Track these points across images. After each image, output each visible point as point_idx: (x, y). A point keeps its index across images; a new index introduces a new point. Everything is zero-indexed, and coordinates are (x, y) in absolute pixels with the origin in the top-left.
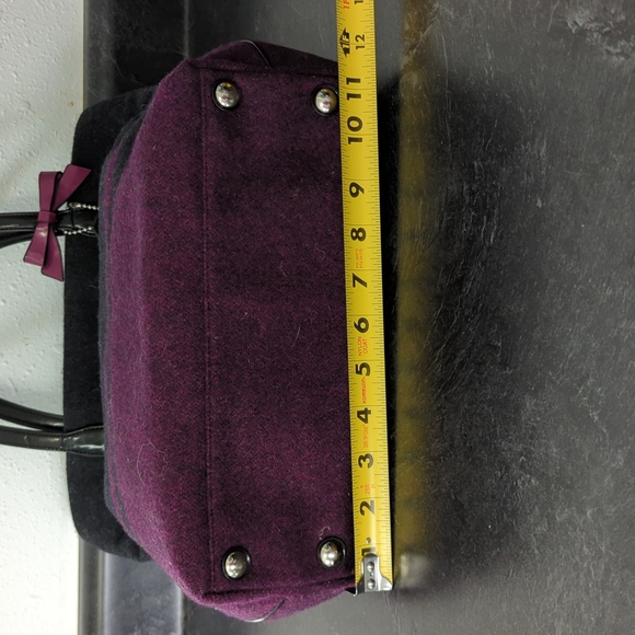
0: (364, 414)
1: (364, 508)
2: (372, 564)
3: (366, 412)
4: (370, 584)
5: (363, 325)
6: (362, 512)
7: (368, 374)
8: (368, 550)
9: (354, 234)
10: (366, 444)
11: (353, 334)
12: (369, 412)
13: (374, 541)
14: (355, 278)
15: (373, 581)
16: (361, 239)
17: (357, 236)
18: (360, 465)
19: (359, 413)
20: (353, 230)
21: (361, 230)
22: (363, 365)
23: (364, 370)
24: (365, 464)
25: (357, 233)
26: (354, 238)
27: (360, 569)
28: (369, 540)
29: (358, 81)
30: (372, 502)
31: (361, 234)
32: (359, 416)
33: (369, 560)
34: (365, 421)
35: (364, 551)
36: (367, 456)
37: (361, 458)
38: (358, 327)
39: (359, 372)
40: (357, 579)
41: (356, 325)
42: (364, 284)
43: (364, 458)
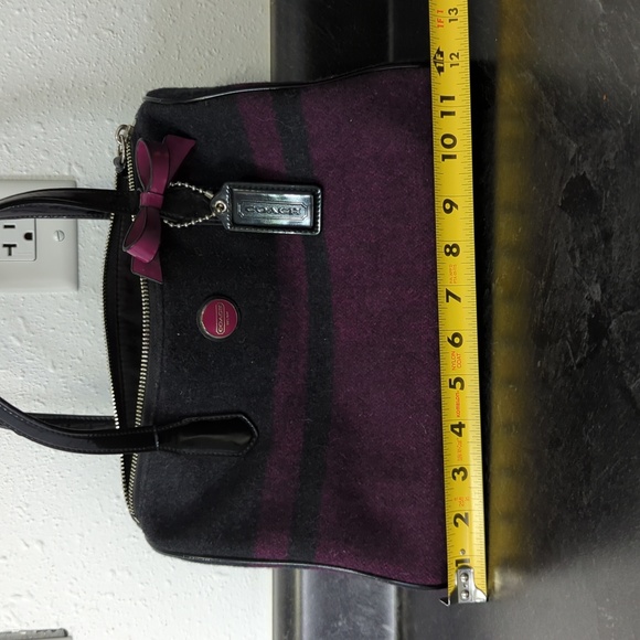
0: (459, 428)
1: (458, 520)
2: (466, 575)
3: (461, 426)
4: (464, 595)
5: (457, 340)
6: (456, 524)
7: (462, 388)
8: (462, 561)
9: (448, 250)
10: (460, 457)
11: (446, 349)
12: (464, 426)
13: (467, 553)
14: (449, 293)
15: (467, 592)
16: (455, 255)
17: (451, 252)
18: (454, 478)
19: (453, 427)
20: (447, 246)
21: (455, 246)
22: (458, 380)
23: (458, 384)
24: (459, 477)
25: (451, 248)
26: (448, 254)
27: (453, 581)
28: (463, 551)
29: (452, 98)
30: (466, 514)
31: (454, 250)
32: (452, 430)
33: (463, 571)
34: (460, 434)
35: (458, 562)
36: (462, 469)
37: (455, 471)
38: (452, 342)
39: (454, 387)
40: (450, 589)
41: (449, 340)
42: (458, 299)
43: (458, 471)
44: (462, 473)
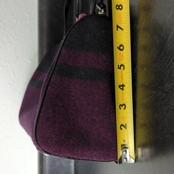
0: (122, 87)
1: (122, 127)
2: (126, 151)
3: (123, 86)
4: (125, 160)
5: (121, 48)
6: (121, 129)
7: (124, 69)
8: (124, 145)
9: (117, 7)
10: (123, 99)
11: (116, 51)
12: (124, 86)
13: (126, 141)
14: (118, 27)
15: (126, 159)
16: (121, 9)
17: (119, 8)
18: (120, 108)
19: (120, 86)
20: (117, 5)
21: (121, 5)
22: (122, 65)
23: (122, 67)
24: (122, 108)
25: (119, 6)
26: (117, 9)
27: (120, 153)
28: (124, 141)
30: (126, 124)
31: (120, 7)
32: (119, 87)
33: (124, 150)
34: (123, 89)
35: (122, 145)
36: (124, 105)
37: (120, 105)
38: (119, 49)
39: (120, 68)
40: (119, 158)
41: (118, 47)
42: (122, 29)
43: (122, 105)
44: (124, 106)
